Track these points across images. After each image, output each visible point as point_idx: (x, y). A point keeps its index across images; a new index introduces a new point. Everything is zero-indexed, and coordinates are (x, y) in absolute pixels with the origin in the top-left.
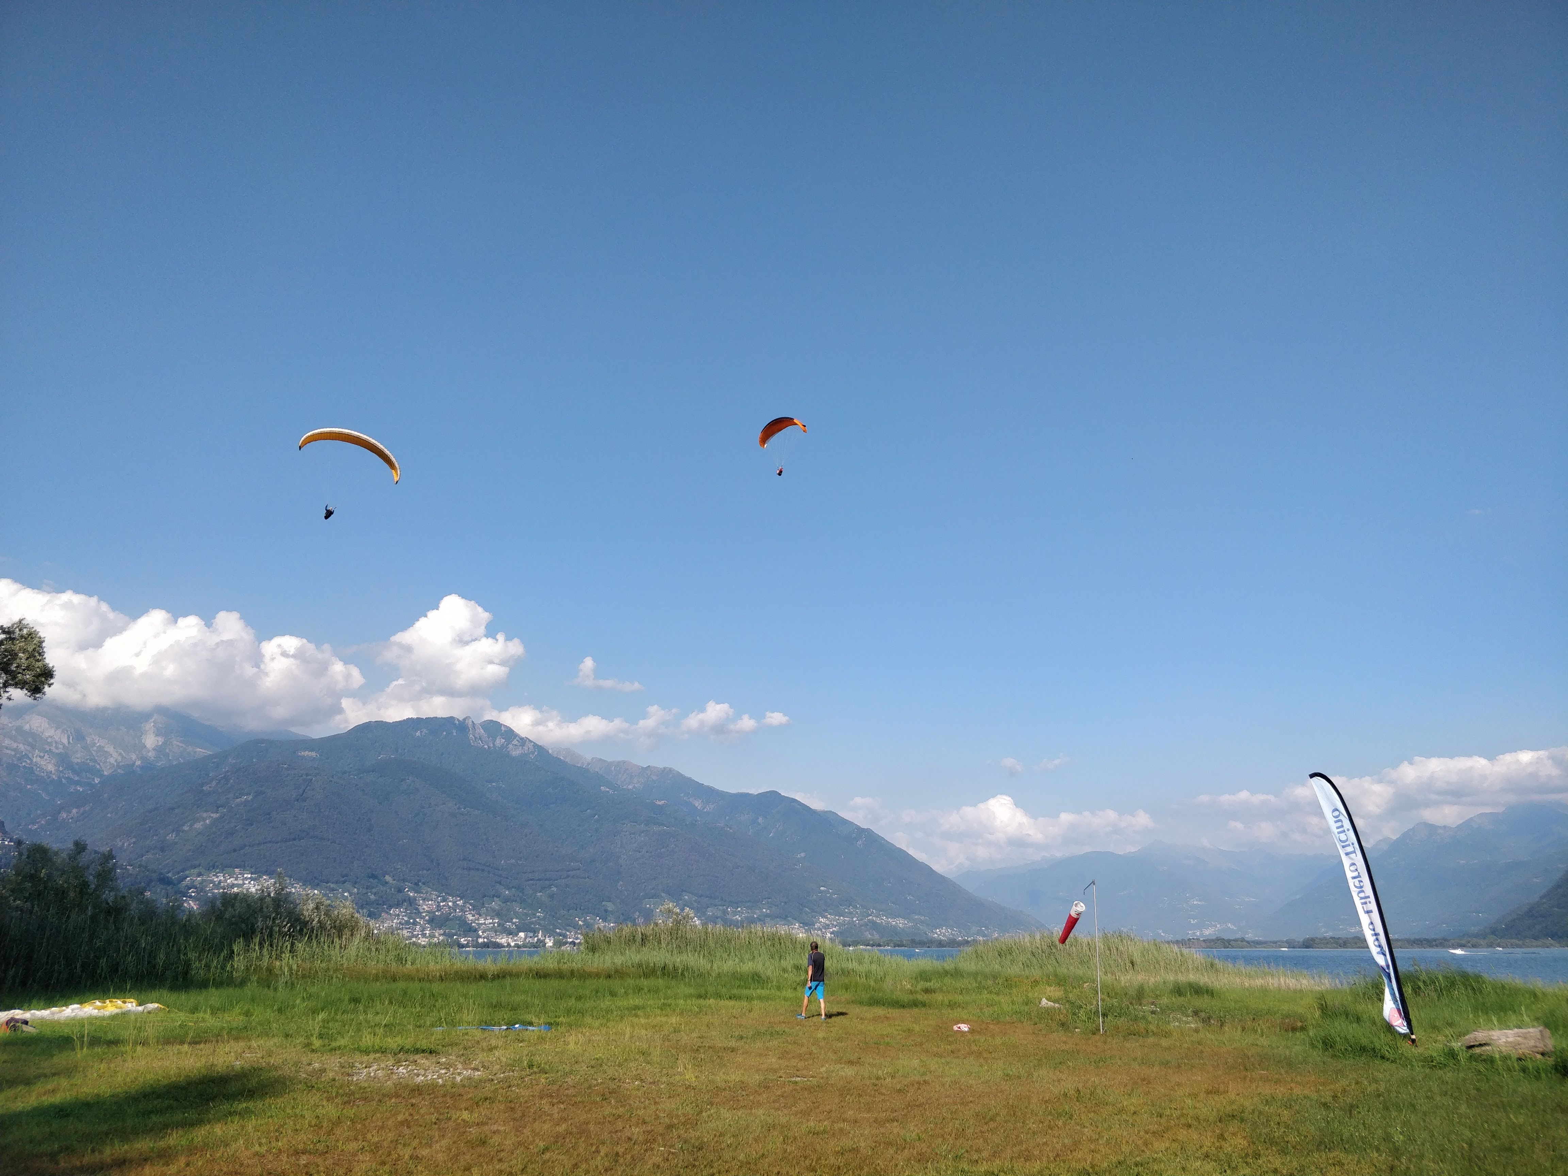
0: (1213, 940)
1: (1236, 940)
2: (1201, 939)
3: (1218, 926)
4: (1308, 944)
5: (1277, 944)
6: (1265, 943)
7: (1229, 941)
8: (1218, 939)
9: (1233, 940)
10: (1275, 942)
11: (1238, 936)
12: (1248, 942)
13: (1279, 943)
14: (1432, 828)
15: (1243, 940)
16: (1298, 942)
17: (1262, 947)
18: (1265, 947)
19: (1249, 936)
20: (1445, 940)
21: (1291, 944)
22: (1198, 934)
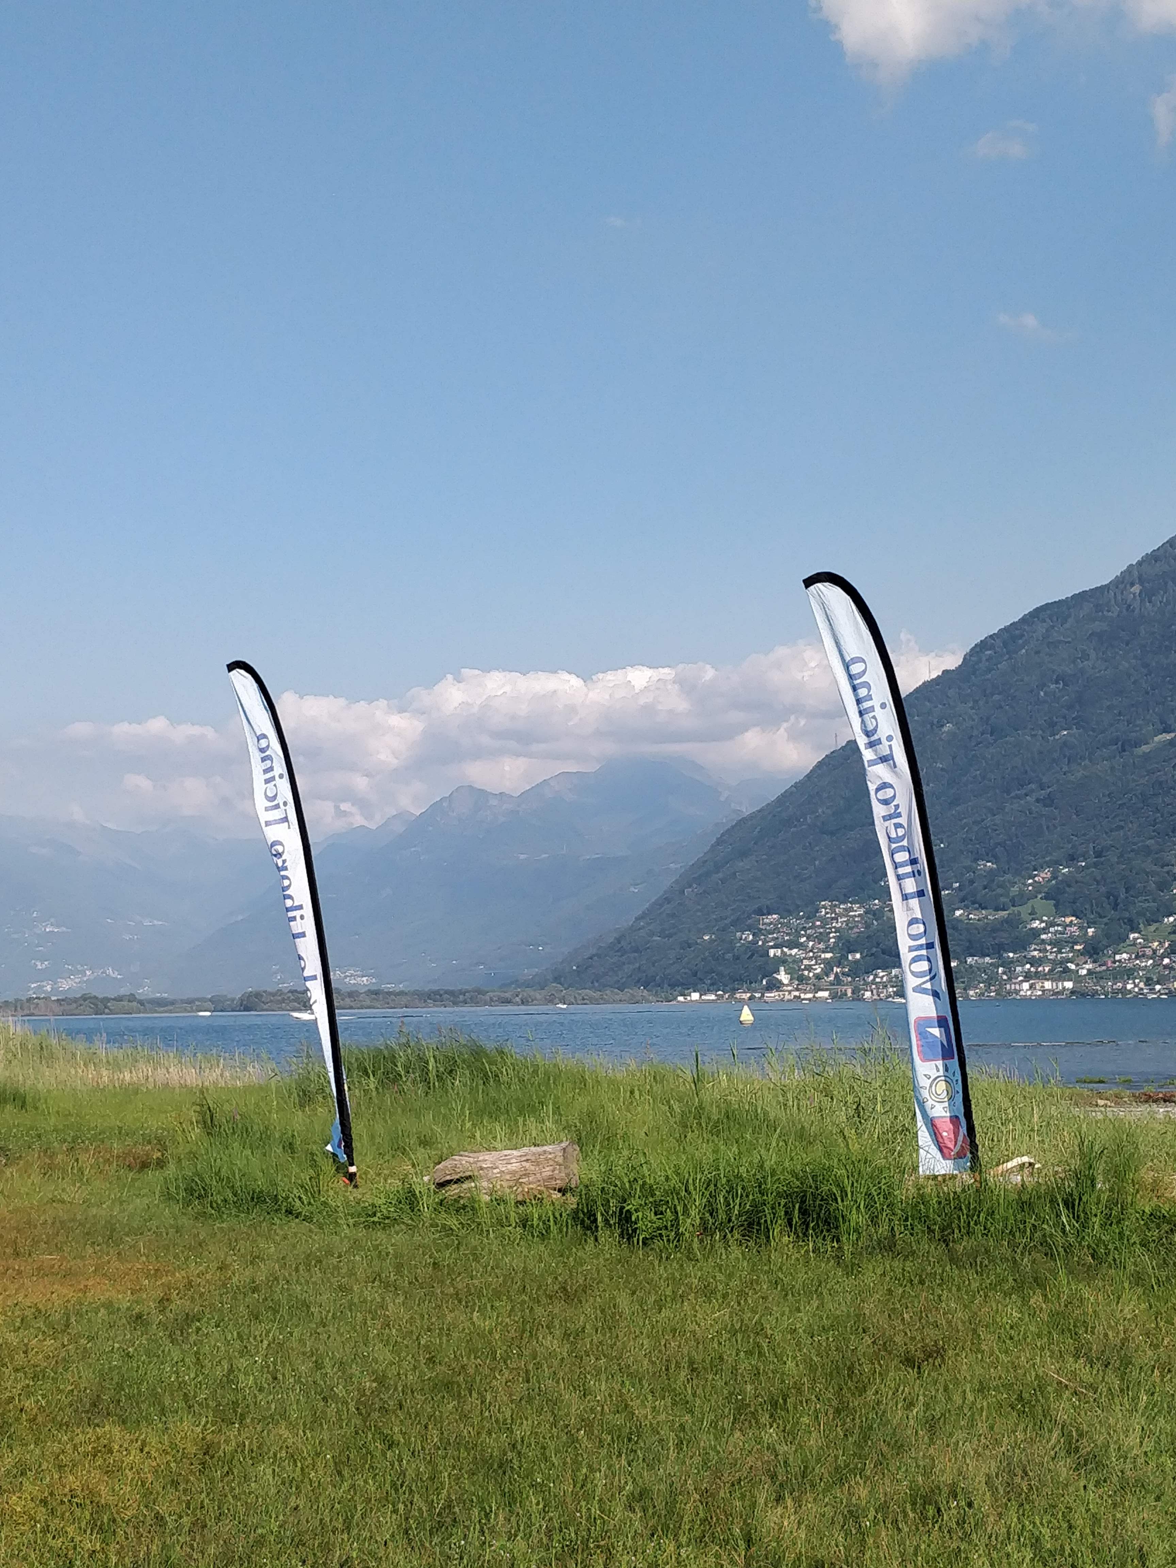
0: (75, 1000)
1: (119, 999)
2: (53, 998)
3: (88, 973)
4: (248, 1004)
5: (193, 1004)
6: (173, 1003)
7: (107, 1000)
8: (84, 998)
9: (113, 999)
10: (190, 1002)
11: (124, 991)
12: (141, 1003)
13: (197, 1003)
14: (480, 796)
15: (132, 998)
16: (233, 1000)
17: (166, 1012)
18: (171, 1012)
19: (145, 991)
20: (480, 992)
21: (218, 1004)
22: (49, 988)
